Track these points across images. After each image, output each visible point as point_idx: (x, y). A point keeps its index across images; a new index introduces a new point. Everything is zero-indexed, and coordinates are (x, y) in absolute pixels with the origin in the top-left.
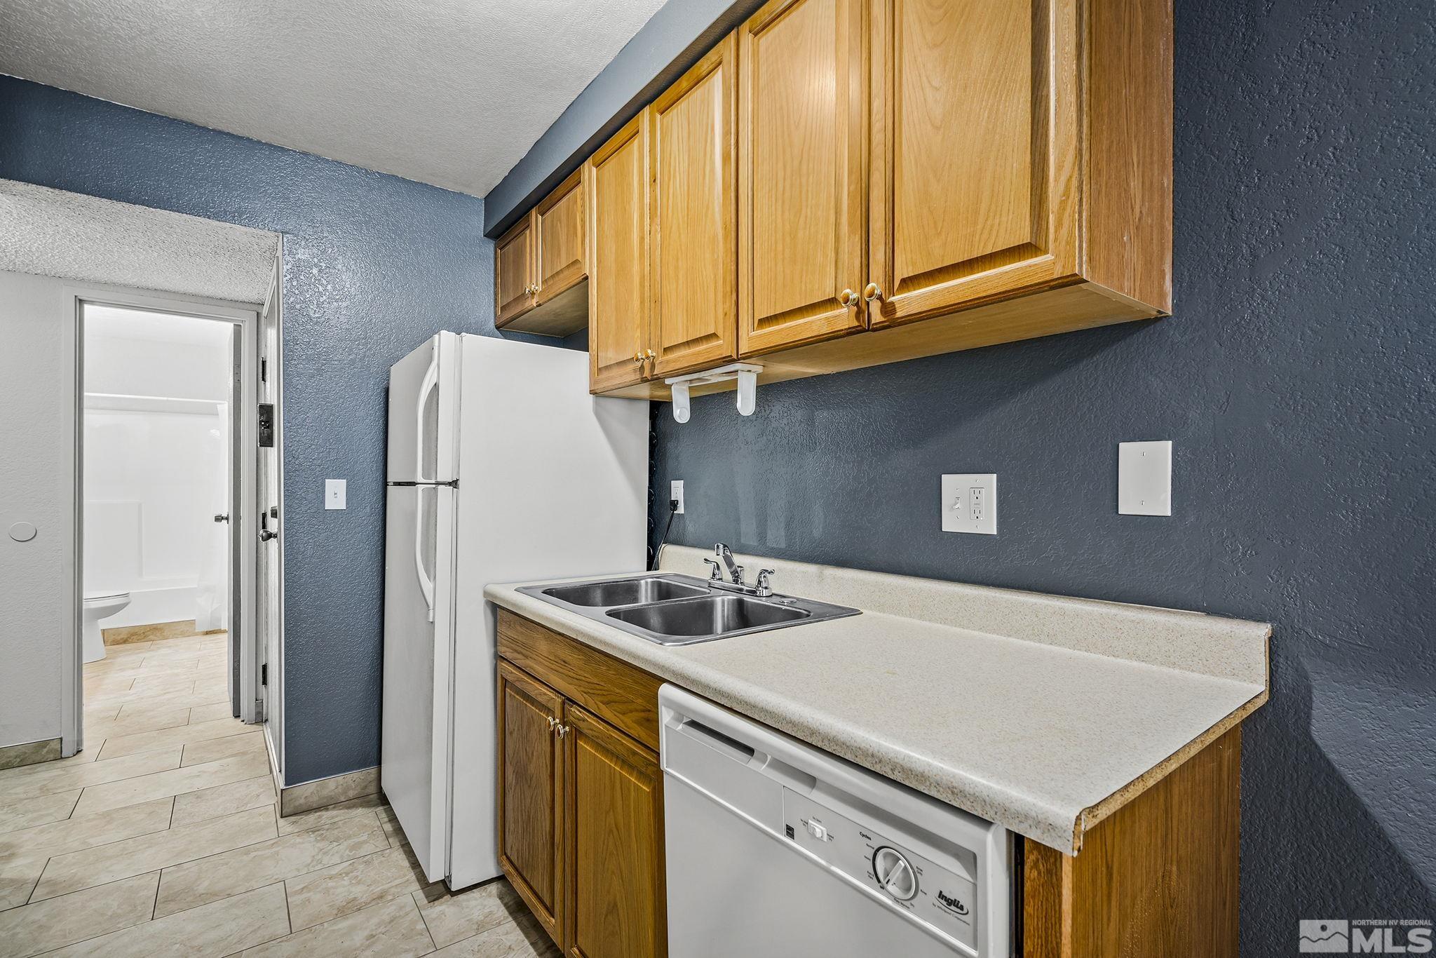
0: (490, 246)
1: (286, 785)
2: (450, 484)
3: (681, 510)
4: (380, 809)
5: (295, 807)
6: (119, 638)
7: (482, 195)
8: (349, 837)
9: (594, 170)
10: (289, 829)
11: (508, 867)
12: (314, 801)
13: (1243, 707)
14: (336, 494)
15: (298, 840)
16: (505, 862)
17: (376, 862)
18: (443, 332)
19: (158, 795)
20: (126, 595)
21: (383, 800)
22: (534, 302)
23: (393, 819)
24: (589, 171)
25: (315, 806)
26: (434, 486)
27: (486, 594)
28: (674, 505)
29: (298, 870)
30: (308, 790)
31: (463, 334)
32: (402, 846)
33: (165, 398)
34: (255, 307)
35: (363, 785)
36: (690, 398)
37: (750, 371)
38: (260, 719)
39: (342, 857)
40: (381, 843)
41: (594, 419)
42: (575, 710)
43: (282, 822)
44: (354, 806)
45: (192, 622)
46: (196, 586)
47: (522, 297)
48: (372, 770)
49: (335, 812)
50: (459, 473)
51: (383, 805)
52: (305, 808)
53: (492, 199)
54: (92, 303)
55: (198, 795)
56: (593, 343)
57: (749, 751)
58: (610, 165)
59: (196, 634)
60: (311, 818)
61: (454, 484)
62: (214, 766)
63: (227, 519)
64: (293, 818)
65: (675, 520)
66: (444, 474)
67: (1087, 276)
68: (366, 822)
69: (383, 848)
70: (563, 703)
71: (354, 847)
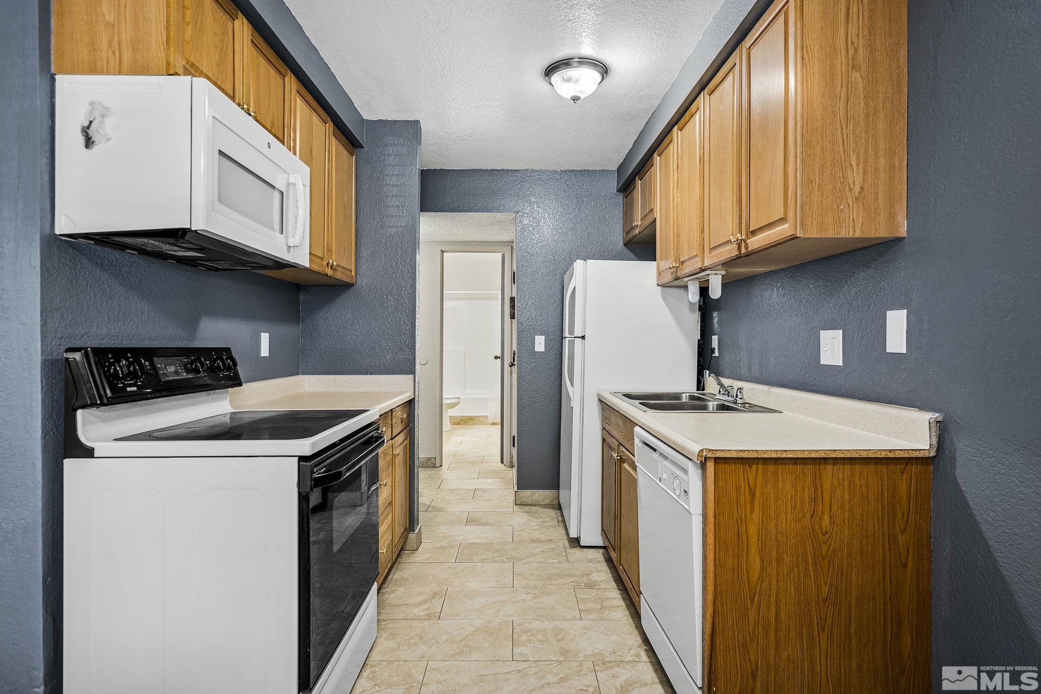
0: (620, 198)
1: (517, 489)
2: (581, 337)
3: (716, 354)
4: (559, 511)
5: (521, 501)
6: (456, 421)
7: (615, 168)
8: (542, 518)
9: (658, 158)
10: (518, 510)
11: (607, 544)
12: (529, 501)
13: (891, 451)
14: (540, 344)
15: (521, 514)
16: (606, 540)
17: (551, 529)
18: (578, 261)
19: (469, 487)
20: (459, 398)
21: (560, 508)
22: (637, 231)
23: (562, 516)
24: (657, 159)
25: (530, 503)
26: (573, 339)
27: (599, 395)
28: (713, 351)
29: (519, 524)
30: (527, 494)
31: (587, 260)
32: (564, 527)
33: (475, 292)
34: (511, 244)
35: (552, 499)
36: (700, 287)
37: (717, 274)
38: (512, 466)
39: (538, 524)
40: (555, 523)
41: (661, 298)
42: (621, 447)
43: (515, 506)
44: (547, 508)
45: (486, 417)
46: (488, 397)
47: (632, 228)
48: (555, 491)
49: (538, 508)
50: (585, 332)
51: (560, 510)
52: (525, 503)
53: (621, 169)
54: (446, 252)
55: (484, 490)
56: (658, 257)
57: (655, 450)
58: (663, 156)
59: (488, 424)
60: (528, 508)
61: (583, 337)
62: (490, 481)
63: (499, 358)
64: (520, 506)
65: (713, 361)
66: (578, 333)
67: (800, 234)
68: (551, 514)
69: (555, 525)
70: (618, 445)
71: (543, 522)
